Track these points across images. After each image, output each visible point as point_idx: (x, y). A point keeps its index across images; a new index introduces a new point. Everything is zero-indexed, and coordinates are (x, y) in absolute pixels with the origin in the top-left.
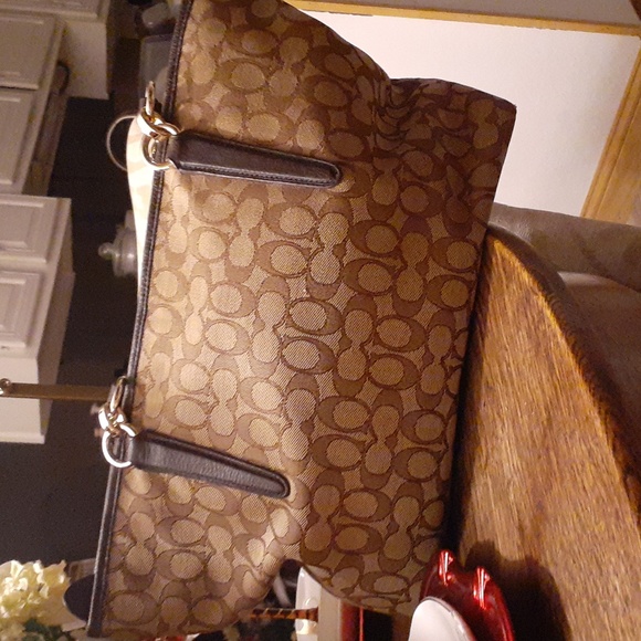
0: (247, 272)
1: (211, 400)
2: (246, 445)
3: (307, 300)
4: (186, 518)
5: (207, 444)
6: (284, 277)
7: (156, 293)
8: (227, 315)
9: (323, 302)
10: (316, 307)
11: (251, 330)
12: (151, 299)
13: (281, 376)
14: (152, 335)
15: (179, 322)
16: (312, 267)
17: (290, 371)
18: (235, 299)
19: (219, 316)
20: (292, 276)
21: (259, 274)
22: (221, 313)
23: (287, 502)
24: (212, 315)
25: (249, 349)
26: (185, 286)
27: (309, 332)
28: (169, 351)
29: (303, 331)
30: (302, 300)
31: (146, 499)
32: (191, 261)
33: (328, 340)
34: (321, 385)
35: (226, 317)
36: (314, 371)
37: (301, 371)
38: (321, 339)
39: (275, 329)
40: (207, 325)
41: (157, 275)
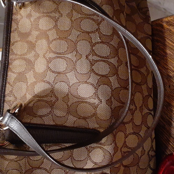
0: (69, 32)
1: (53, 99)
2: (75, 119)
3: (101, 42)
4: (39, 168)
5: (52, 123)
6: (88, 33)
7: (14, 54)
8: (60, 54)
9: (108, 44)
10: (105, 46)
11: (74, 59)
12: (10, 57)
13: (93, 79)
14: (12, 74)
15: (30, 64)
16: (101, 28)
17: (97, 76)
18: (64, 46)
19: (56, 55)
20: (92, 32)
21: (75, 33)
22: (57, 53)
23: (101, 144)
24: (52, 55)
25: (75, 69)
26: (32, 46)
27: (103, 57)
28: (25, 80)
29: (101, 57)
30: (98, 43)
31: (16, 161)
32: (35, 33)
33: (112, 61)
34: (112, 82)
35: (59, 55)
36: (108, 75)
37: (103, 76)
38: (109, 60)
39: (87, 57)
40: (49, 61)
41: (13, 44)
